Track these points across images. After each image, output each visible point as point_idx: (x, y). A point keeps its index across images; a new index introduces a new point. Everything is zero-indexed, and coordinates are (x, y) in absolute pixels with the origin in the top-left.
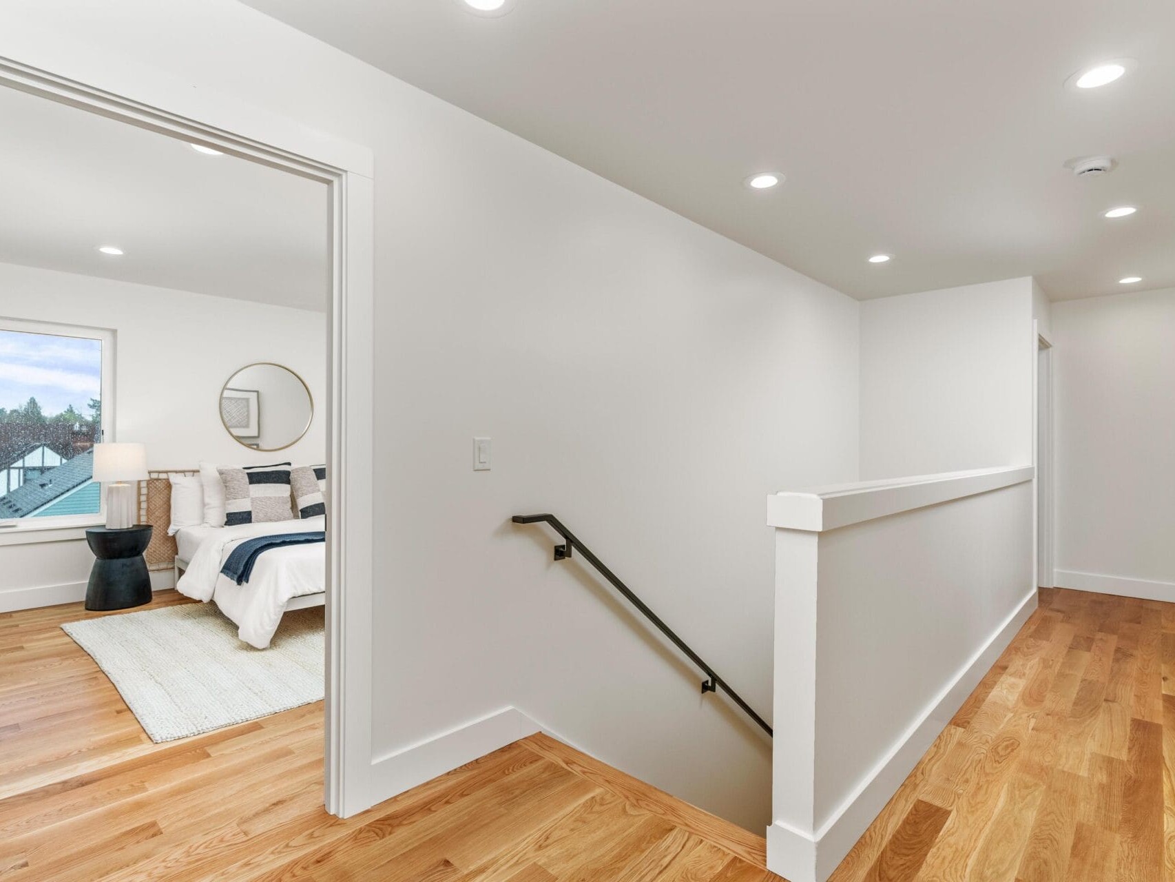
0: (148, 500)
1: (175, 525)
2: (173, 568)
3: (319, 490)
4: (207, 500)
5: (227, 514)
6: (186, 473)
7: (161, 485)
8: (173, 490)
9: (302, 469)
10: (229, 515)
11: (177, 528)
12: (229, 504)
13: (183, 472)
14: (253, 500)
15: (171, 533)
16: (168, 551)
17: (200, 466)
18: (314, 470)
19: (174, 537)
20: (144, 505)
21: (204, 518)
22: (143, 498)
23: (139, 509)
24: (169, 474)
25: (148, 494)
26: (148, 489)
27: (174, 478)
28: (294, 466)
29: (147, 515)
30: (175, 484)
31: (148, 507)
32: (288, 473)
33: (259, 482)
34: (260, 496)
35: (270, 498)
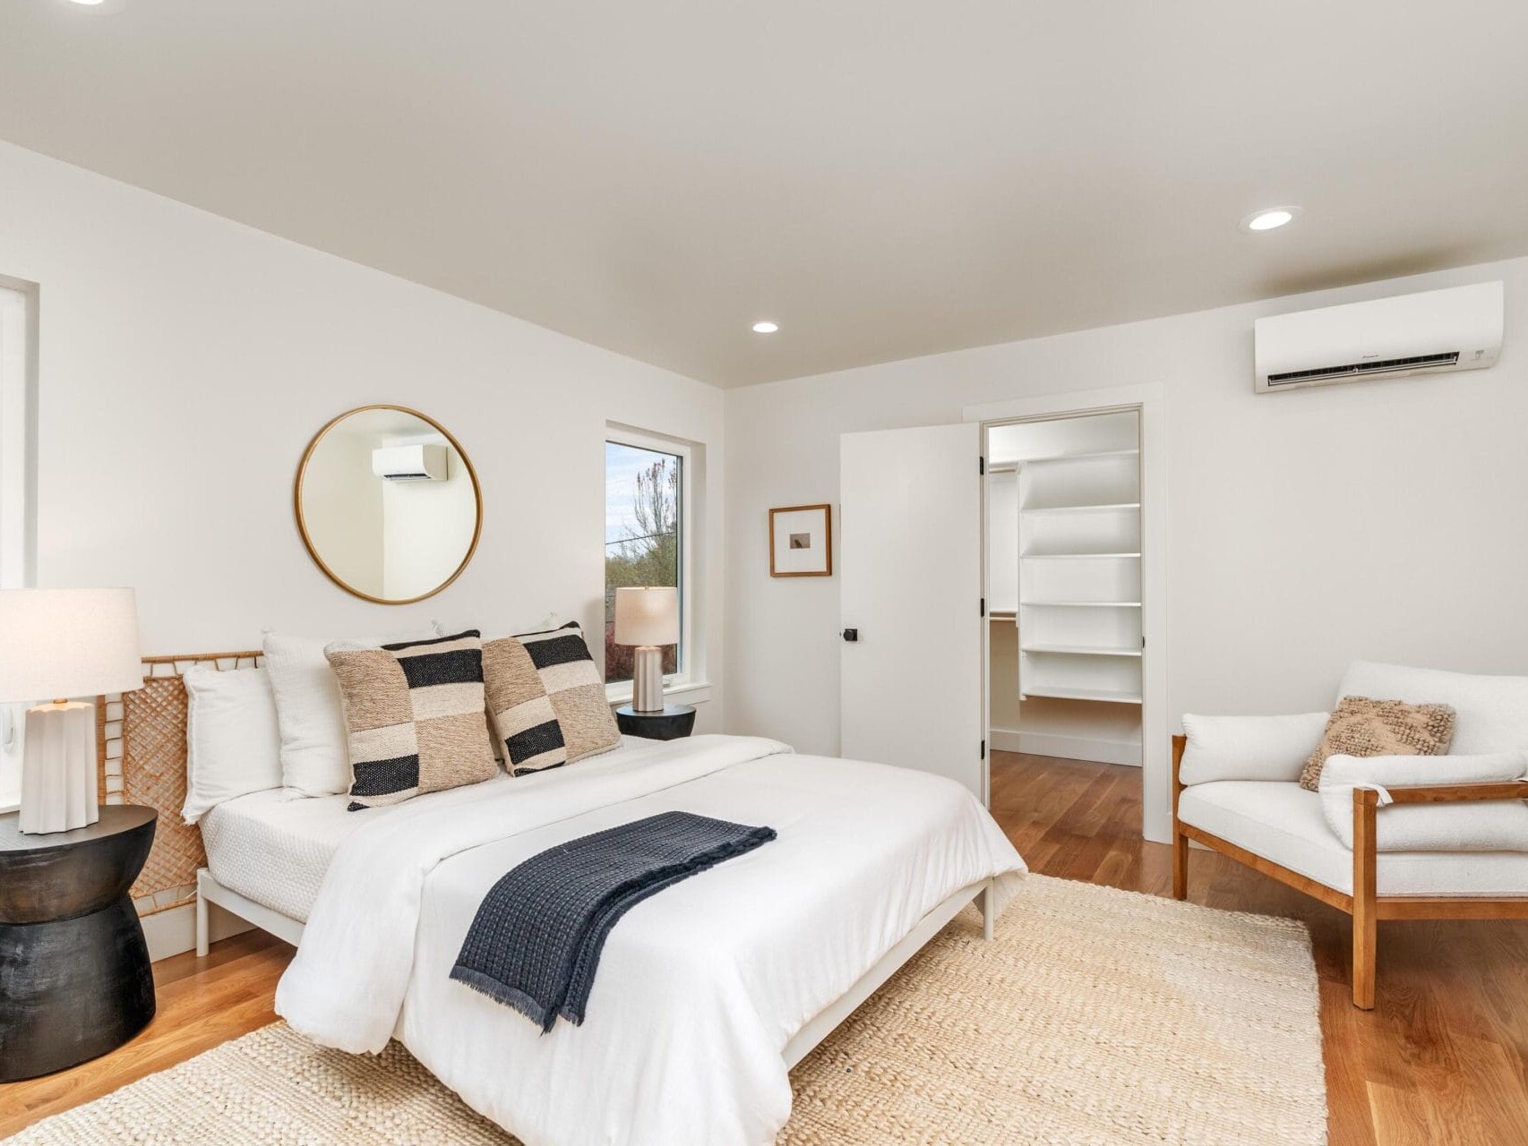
0: (125, 736)
1: (200, 795)
2: (193, 901)
3: (543, 693)
4: (288, 728)
5: (356, 766)
6: (220, 661)
7: (159, 695)
8: (194, 705)
9: (499, 645)
10: (359, 769)
11: (208, 803)
12: (361, 741)
13: (213, 658)
14: (421, 727)
15: (190, 816)
16: (180, 859)
17: (265, 643)
18: (525, 645)
19: (196, 827)
20: (115, 749)
21: (281, 774)
22: (113, 731)
23: (102, 759)
24: (177, 663)
25: (125, 719)
26: (126, 706)
27: (195, 676)
28: (487, 637)
29: (124, 774)
30: (201, 690)
31: (126, 753)
32: (477, 655)
33: (430, 681)
34: (434, 715)
35: (455, 719)
